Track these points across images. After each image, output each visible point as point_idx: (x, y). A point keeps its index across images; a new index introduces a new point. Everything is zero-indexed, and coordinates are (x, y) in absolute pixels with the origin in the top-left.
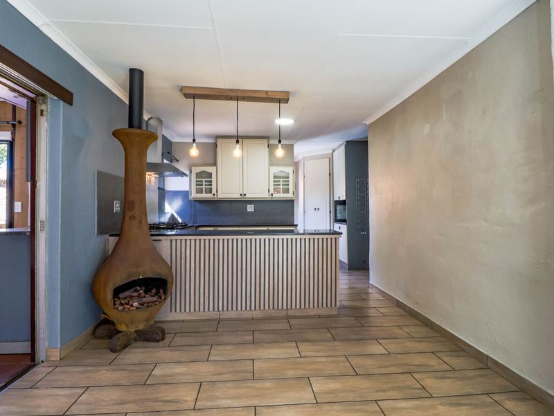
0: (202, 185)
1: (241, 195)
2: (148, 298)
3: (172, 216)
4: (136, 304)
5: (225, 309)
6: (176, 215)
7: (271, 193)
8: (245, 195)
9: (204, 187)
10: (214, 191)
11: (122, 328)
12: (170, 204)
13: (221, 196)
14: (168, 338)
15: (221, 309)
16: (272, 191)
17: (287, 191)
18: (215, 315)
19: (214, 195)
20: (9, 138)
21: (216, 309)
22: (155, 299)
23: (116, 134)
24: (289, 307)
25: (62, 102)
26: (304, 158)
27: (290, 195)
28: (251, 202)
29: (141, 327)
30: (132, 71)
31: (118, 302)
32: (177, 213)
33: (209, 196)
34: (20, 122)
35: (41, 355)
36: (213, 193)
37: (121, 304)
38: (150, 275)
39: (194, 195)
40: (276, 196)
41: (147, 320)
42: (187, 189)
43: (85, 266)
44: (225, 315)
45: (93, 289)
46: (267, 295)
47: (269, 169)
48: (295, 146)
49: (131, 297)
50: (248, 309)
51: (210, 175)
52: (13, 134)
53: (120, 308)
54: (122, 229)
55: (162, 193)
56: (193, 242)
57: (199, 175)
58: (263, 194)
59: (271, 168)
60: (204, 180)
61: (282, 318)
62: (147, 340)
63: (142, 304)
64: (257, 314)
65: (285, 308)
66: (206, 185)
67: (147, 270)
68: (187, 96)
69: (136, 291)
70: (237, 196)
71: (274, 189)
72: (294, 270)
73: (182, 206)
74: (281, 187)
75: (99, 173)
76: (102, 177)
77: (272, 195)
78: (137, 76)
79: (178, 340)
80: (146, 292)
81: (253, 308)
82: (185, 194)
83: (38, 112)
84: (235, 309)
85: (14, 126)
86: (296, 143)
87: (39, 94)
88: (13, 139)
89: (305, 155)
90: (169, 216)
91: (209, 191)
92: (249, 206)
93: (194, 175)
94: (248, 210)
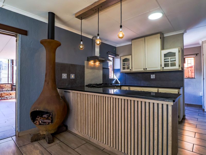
0: (125, 65)
1: (144, 69)
7: (162, 67)
8: (146, 69)
10: (130, 68)
12: (116, 75)
13: (134, 70)
19: (130, 70)
23: (42, 42)
28: (153, 73)
33: (128, 70)
36: (130, 69)
38: (41, 109)
39: (122, 71)
40: (166, 68)
51: (128, 60)
58: (159, 68)
59: (162, 51)
66: (127, 65)
70: (142, 70)
71: (165, 64)
74: (170, 62)
77: (163, 68)
82: (119, 70)
87: (15, 34)
90: (115, 80)
91: (128, 68)
92: (152, 76)
93: (122, 61)
94: (152, 78)
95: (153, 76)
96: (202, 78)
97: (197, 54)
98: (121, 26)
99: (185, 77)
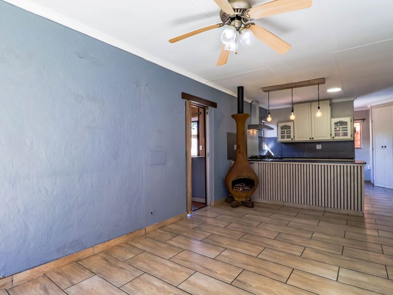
0: (285, 133)
1: (310, 138)
2: (247, 188)
3: (268, 152)
4: (241, 189)
5: (287, 201)
6: (270, 151)
8: (313, 138)
9: (286, 134)
10: (292, 137)
11: (236, 199)
12: (267, 145)
13: (297, 139)
14: (255, 208)
15: (284, 201)
16: (333, 135)
17: (346, 134)
18: (281, 203)
19: (292, 139)
20: (197, 120)
21: (282, 200)
22: (249, 189)
23: (233, 116)
24: (326, 206)
25: (213, 108)
26: (371, 107)
27: (349, 137)
28: (319, 143)
29: (243, 200)
30: (239, 88)
31: (234, 188)
32: (271, 150)
33: (289, 140)
34: (201, 113)
35: (208, 203)
37: (236, 189)
38: (246, 177)
39: (280, 140)
40: (337, 138)
41: (246, 197)
42: (276, 136)
43: (223, 172)
44: (286, 204)
45: (225, 182)
46: (311, 197)
47: (331, 120)
48: (354, 102)
49: (239, 186)
50: (300, 203)
51: (289, 127)
52: (199, 118)
53: (235, 190)
54: (236, 158)
55: (261, 139)
56: (269, 165)
57: (282, 128)
58: (328, 138)
59: (332, 119)
60: (286, 130)
61: (321, 211)
62: (247, 206)
63: (244, 190)
64: (305, 206)
65: (323, 205)
66: (287, 133)
67: (245, 175)
68: (265, 91)
69: (242, 184)
70: (308, 139)
71: (335, 134)
72: (329, 184)
73: (274, 146)
74: (341, 132)
75: (227, 133)
76: (229, 135)
77: (333, 137)
78: (241, 89)
79: (259, 209)
80: (246, 186)
81: (303, 203)
82: (275, 139)
83: (206, 113)
84: (292, 202)
85: (199, 114)
86: (356, 99)
87: (206, 107)
88: (199, 120)
89: (373, 105)
90: (266, 152)
91: (289, 137)
92: (317, 146)
93: (279, 128)
94: (317, 148)
95: (319, 147)
96: (369, 148)
97: (363, 120)
98: (319, 108)
99: (356, 147)
